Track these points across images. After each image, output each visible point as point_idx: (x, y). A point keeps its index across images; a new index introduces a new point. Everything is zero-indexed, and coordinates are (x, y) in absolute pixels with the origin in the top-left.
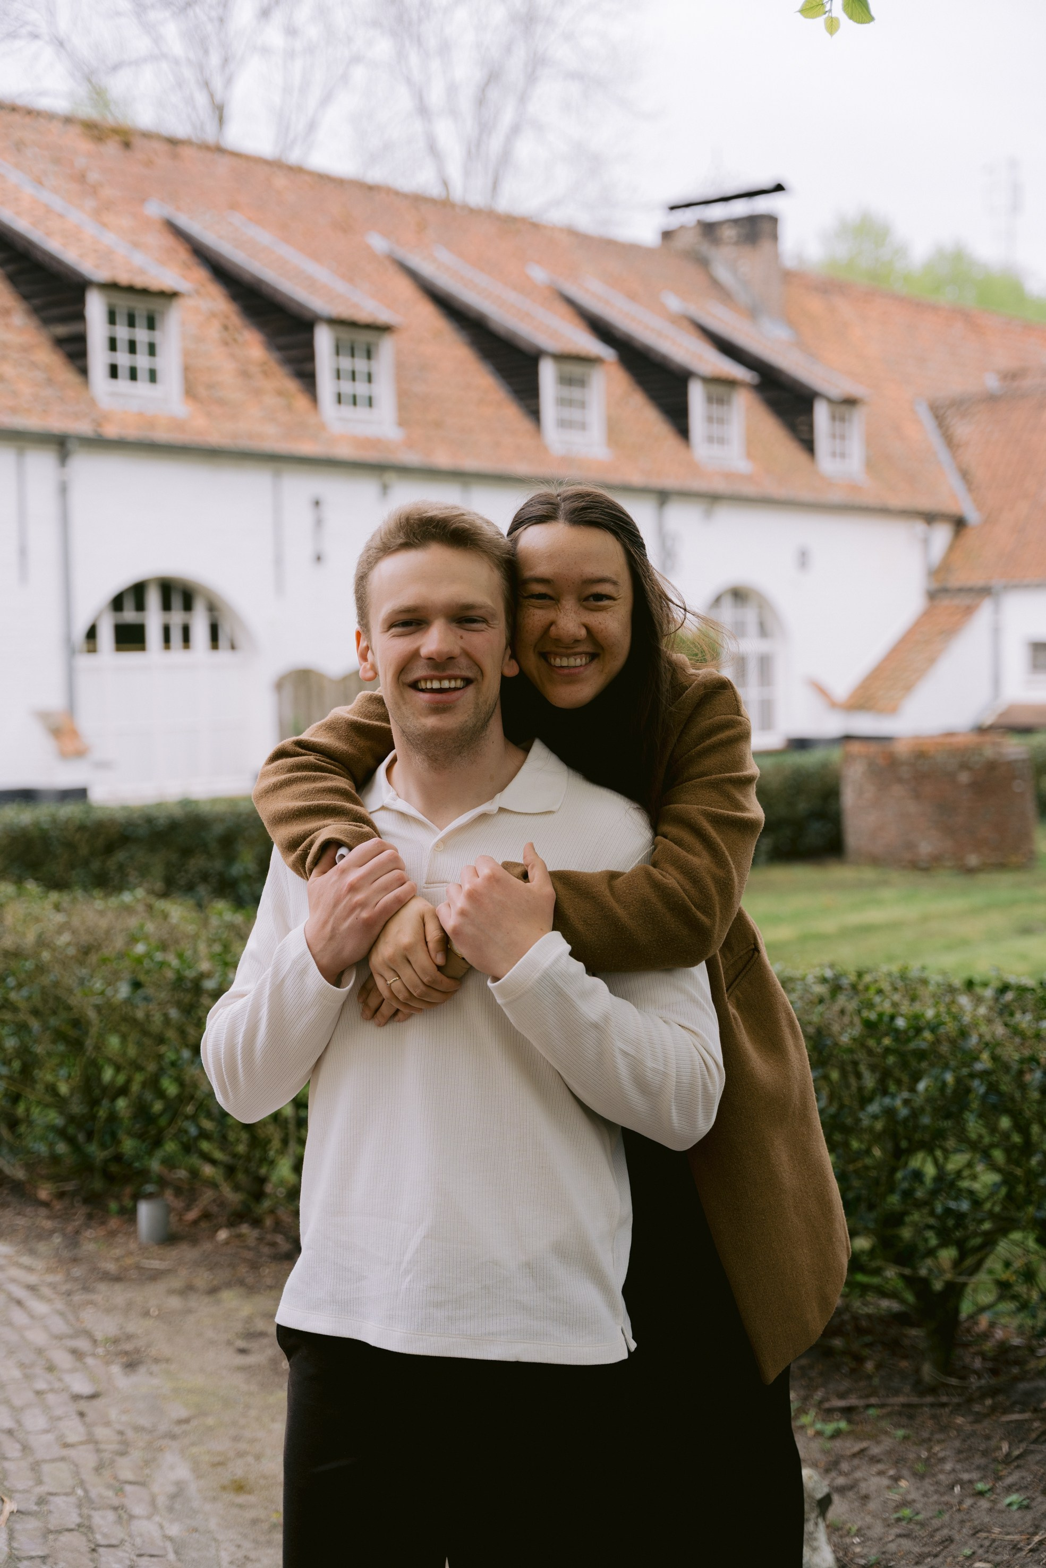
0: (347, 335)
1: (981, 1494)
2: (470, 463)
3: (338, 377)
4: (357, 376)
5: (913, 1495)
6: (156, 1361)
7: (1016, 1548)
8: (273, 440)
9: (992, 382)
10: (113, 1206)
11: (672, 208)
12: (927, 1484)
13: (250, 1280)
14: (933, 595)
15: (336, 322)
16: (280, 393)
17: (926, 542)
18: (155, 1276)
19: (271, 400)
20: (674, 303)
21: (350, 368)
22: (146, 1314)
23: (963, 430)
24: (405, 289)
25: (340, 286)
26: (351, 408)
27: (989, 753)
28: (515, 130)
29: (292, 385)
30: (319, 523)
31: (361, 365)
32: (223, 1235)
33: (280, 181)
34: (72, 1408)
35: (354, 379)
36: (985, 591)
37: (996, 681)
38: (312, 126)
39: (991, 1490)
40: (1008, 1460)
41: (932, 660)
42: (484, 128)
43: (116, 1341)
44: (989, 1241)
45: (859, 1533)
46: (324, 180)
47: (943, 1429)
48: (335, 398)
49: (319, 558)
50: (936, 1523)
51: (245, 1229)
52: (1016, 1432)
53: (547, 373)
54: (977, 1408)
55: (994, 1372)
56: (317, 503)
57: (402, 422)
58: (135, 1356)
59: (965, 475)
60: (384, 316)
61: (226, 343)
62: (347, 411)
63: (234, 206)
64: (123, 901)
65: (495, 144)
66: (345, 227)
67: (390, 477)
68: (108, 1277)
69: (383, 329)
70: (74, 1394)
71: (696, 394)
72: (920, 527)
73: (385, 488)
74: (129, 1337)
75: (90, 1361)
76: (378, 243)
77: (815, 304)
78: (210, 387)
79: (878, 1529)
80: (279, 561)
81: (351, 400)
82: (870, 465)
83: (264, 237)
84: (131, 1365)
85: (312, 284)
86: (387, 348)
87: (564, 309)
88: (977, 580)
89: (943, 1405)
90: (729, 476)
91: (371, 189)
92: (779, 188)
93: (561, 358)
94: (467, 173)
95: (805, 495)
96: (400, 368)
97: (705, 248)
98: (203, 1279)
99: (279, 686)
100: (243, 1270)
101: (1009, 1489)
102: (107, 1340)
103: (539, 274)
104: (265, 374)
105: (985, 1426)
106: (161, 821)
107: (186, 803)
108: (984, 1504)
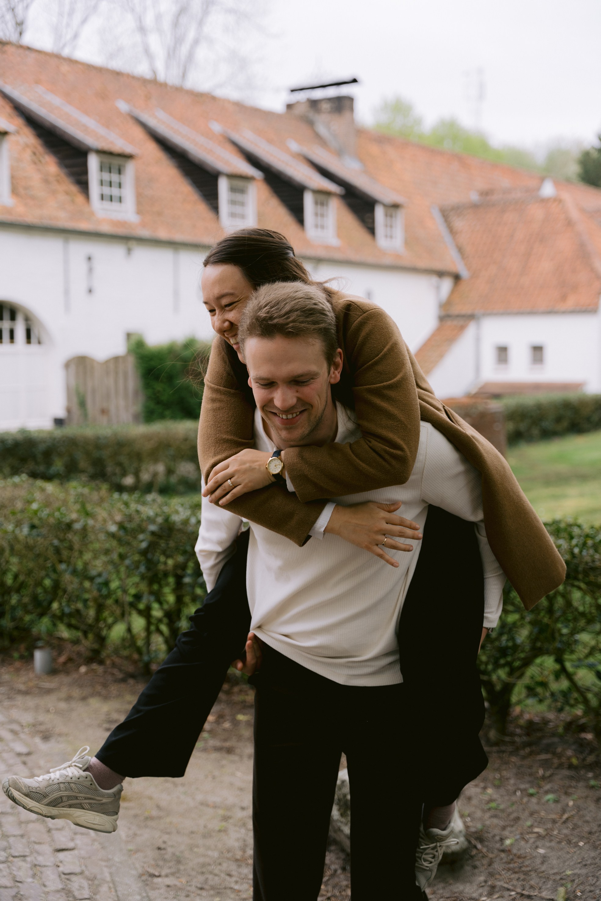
0: (107, 160)
1: (531, 795)
2: (178, 237)
3: (102, 184)
4: (113, 184)
5: (495, 796)
6: (60, 735)
7: (554, 821)
8: (64, 221)
9: (474, 197)
10: (16, 655)
11: (292, 91)
12: (502, 791)
13: (104, 692)
14: (443, 319)
15: (101, 152)
16: (67, 193)
17: (438, 288)
18: (49, 691)
19: (62, 197)
20: (294, 146)
21: (108, 180)
22: (48, 711)
23: (459, 224)
24: (139, 134)
25: (102, 131)
26: (109, 203)
27: (481, 408)
28: (196, 42)
29: (74, 189)
30: (90, 270)
31: (115, 177)
32: (83, 669)
33: (65, 68)
34: (18, 760)
35: (111, 186)
36: (471, 317)
37: (478, 369)
38: (76, 36)
39: (538, 793)
40: (543, 778)
41: (441, 356)
42: (178, 40)
43: (34, 725)
44: (527, 662)
45: (469, 815)
46: (89, 68)
47: (507, 763)
48: (100, 197)
49: (90, 291)
50: (510, 810)
51: (95, 666)
52: (545, 764)
53: (223, 185)
54: (522, 753)
55: (528, 734)
56: (89, 259)
57: (139, 212)
58: (47, 733)
59: (460, 250)
60: (128, 149)
61: (35, 163)
62: (107, 204)
63: (38, 82)
64: (14, 482)
65: (184, 50)
66: (103, 96)
67: (133, 244)
68: (20, 692)
69: (128, 157)
70: (18, 752)
71: (308, 200)
72: (434, 279)
73: (129, 251)
74: (41, 724)
75: (22, 736)
76: (123, 106)
77: (374, 149)
78: (26, 188)
79: (479, 814)
80: (67, 292)
81: (109, 198)
82: (407, 243)
83: (56, 100)
84: (46, 737)
85: (85, 129)
86: (130, 168)
87: (231, 148)
88: (466, 310)
89: (503, 752)
90: (328, 248)
91: (117, 74)
92: (355, 81)
93: (232, 176)
94: (167, 66)
95: (370, 259)
96: (138, 180)
97: (311, 115)
98: (76, 692)
99: (67, 365)
100: (99, 688)
101: (547, 792)
102: (29, 725)
103: (216, 127)
104: (58, 181)
105: (527, 762)
106: (10, 442)
107: (23, 431)
108: (534, 800)
